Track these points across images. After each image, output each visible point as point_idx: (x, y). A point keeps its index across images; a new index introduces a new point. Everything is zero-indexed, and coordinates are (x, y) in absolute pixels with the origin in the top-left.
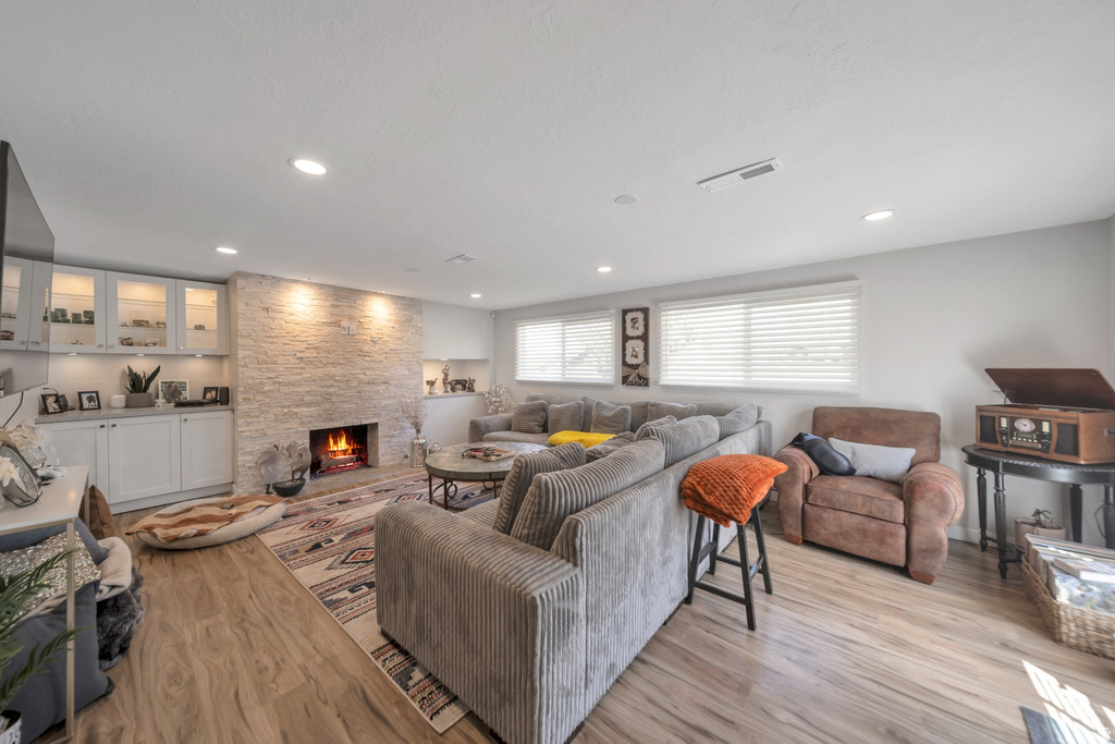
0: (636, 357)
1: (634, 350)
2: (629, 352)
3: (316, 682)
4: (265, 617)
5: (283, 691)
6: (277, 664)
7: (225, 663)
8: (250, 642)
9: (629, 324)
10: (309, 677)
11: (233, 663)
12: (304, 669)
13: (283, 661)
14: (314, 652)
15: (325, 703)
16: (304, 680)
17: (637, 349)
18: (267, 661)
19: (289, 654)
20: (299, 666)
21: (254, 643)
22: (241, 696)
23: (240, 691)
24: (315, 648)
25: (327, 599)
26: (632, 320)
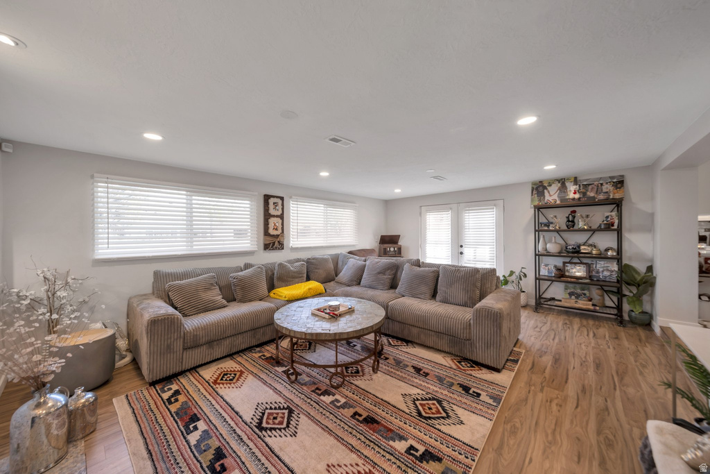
0: (276, 229)
1: (275, 225)
2: (271, 226)
3: (542, 384)
4: (535, 432)
5: (557, 392)
6: (551, 402)
7: (576, 425)
8: (556, 424)
9: (271, 206)
10: (543, 387)
11: (572, 422)
12: (542, 390)
13: (547, 401)
14: (531, 392)
15: (545, 377)
16: (545, 388)
17: (277, 224)
18: (554, 408)
19: (542, 401)
20: (542, 392)
21: (554, 422)
22: (575, 405)
23: (575, 407)
24: (529, 392)
25: (495, 404)
26: (274, 204)
